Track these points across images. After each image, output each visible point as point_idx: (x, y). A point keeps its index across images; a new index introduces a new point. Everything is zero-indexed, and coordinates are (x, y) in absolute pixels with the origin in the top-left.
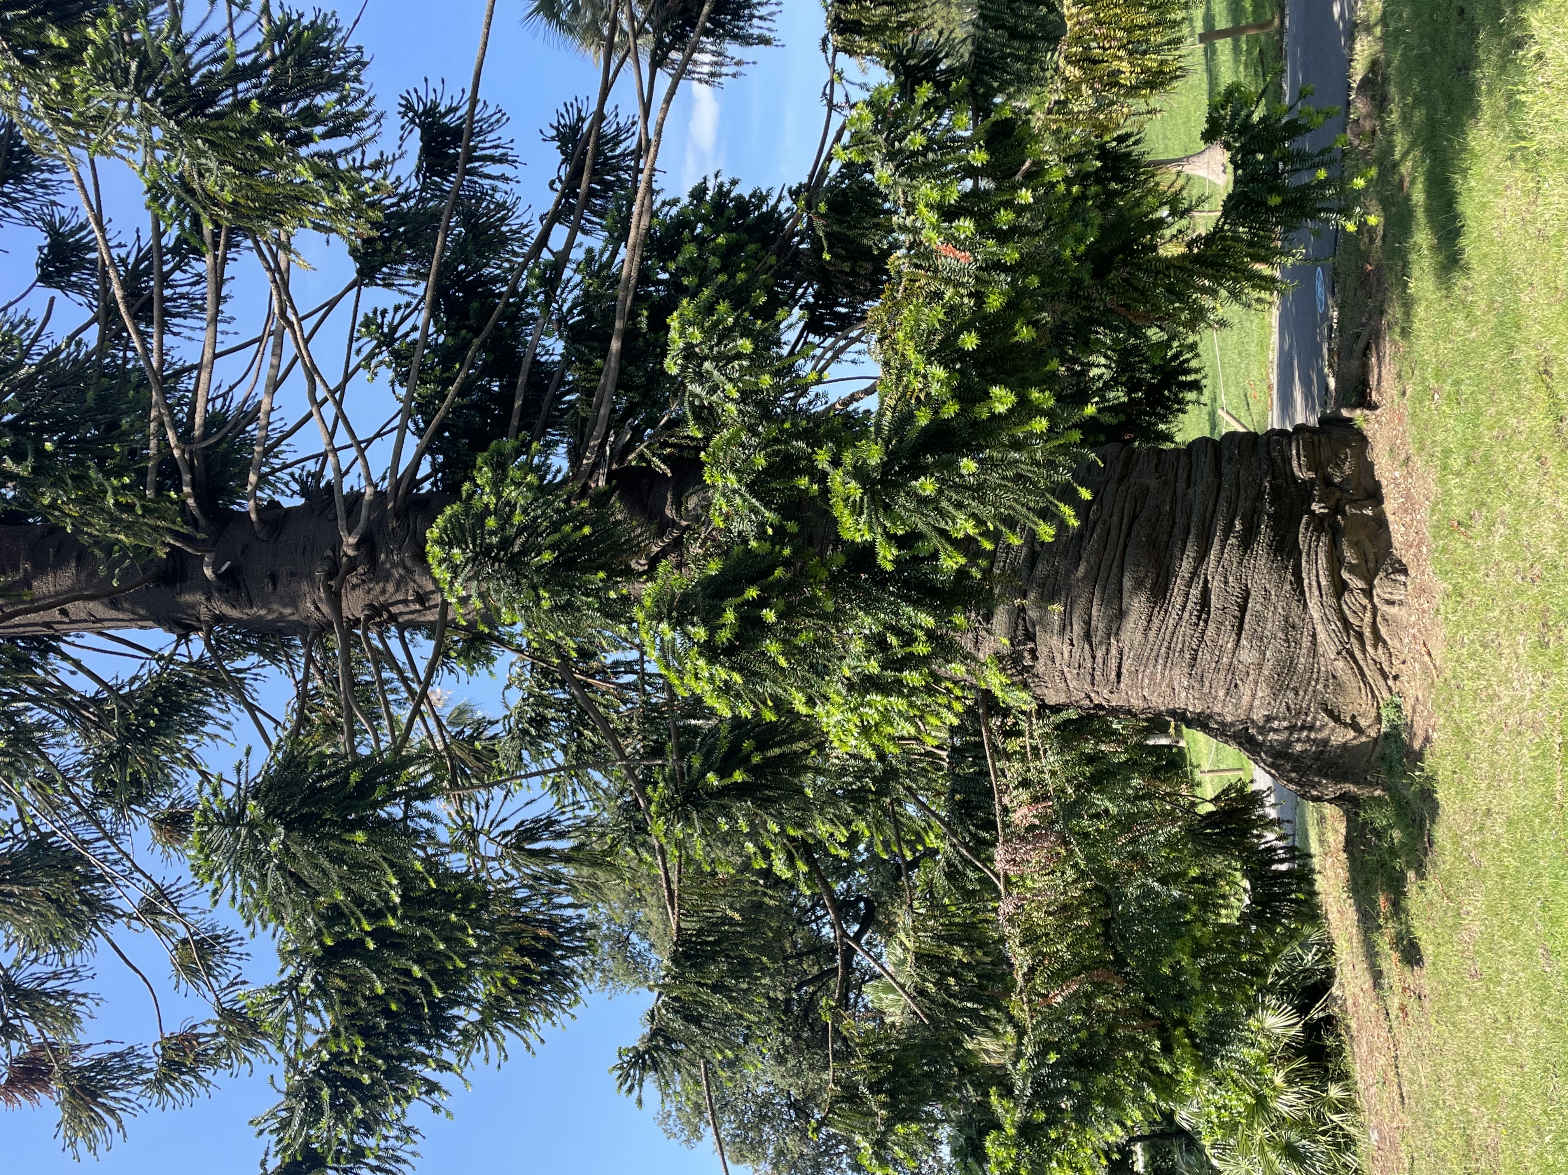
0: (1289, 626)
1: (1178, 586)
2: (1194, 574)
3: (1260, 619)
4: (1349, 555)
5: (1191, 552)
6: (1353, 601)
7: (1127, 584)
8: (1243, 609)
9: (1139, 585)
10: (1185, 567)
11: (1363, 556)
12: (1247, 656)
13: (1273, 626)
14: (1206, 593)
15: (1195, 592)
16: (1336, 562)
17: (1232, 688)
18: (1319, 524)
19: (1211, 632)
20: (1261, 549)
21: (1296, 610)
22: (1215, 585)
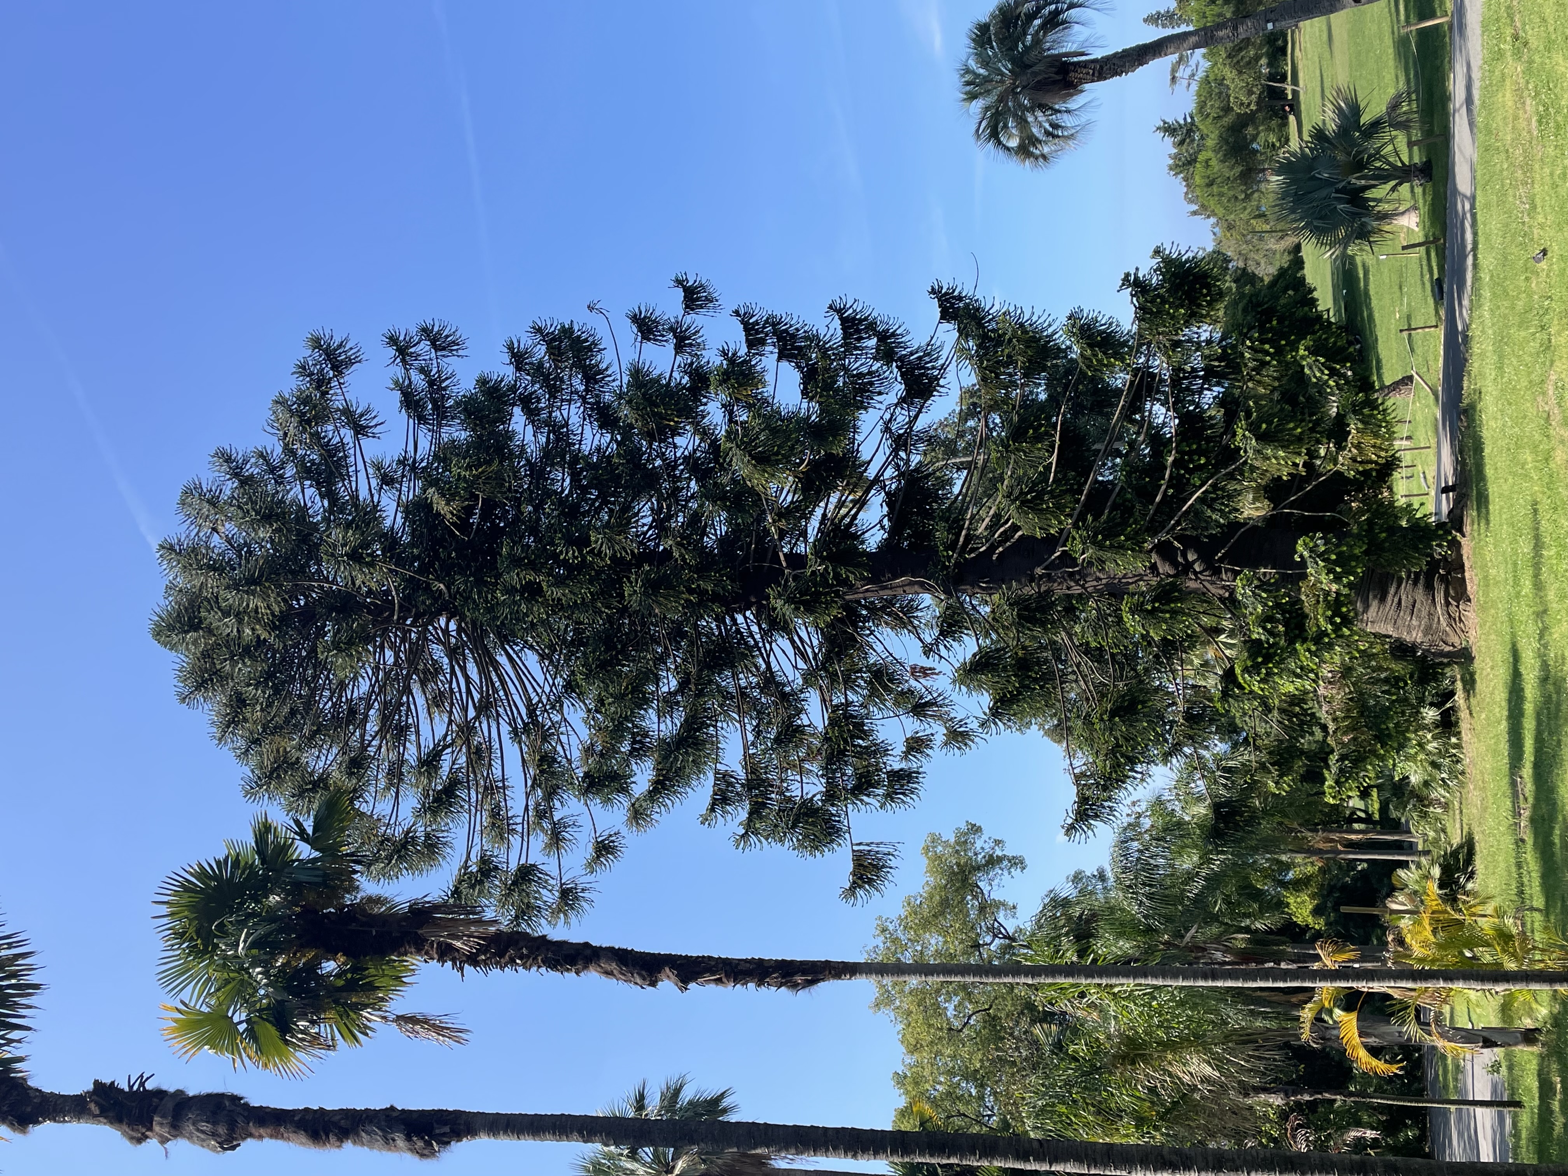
0: (1430, 614)
1: (1389, 598)
2: (1396, 593)
3: (1420, 610)
4: (1452, 592)
5: (1394, 585)
6: (1452, 609)
7: (1371, 597)
8: (1414, 606)
9: (1375, 597)
10: (1392, 591)
11: (1456, 593)
12: (1415, 622)
13: (1424, 613)
14: (1400, 600)
15: (1396, 600)
16: (1447, 595)
17: (1409, 632)
18: (1443, 579)
19: (1402, 614)
20: (1420, 586)
21: (1433, 609)
22: (1404, 597)
